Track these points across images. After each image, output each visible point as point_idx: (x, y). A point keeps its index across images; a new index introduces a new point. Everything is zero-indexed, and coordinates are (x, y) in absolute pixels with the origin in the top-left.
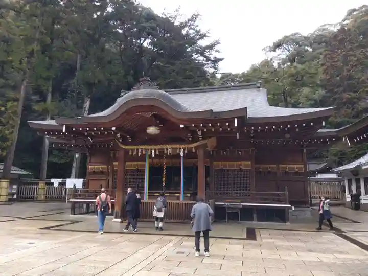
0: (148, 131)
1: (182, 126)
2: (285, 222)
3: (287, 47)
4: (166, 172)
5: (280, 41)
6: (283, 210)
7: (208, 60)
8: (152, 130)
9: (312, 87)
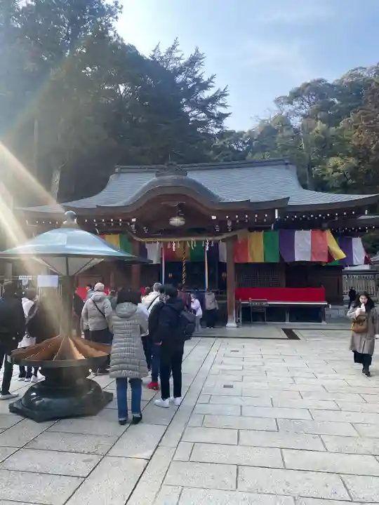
0: (172, 222)
1: (214, 218)
2: (321, 322)
3: (307, 99)
4: (186, 268)
5: (299, 89)
6: (319, 308)
7: (210, 116)
8: (176, 221)
9: (341, 157)
